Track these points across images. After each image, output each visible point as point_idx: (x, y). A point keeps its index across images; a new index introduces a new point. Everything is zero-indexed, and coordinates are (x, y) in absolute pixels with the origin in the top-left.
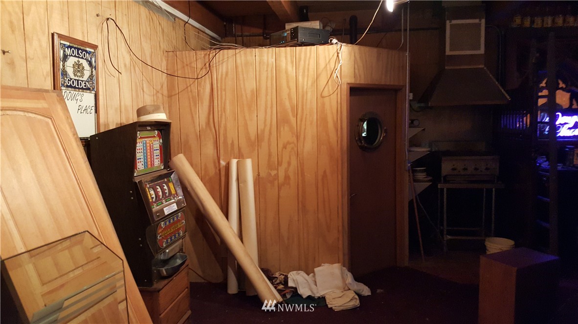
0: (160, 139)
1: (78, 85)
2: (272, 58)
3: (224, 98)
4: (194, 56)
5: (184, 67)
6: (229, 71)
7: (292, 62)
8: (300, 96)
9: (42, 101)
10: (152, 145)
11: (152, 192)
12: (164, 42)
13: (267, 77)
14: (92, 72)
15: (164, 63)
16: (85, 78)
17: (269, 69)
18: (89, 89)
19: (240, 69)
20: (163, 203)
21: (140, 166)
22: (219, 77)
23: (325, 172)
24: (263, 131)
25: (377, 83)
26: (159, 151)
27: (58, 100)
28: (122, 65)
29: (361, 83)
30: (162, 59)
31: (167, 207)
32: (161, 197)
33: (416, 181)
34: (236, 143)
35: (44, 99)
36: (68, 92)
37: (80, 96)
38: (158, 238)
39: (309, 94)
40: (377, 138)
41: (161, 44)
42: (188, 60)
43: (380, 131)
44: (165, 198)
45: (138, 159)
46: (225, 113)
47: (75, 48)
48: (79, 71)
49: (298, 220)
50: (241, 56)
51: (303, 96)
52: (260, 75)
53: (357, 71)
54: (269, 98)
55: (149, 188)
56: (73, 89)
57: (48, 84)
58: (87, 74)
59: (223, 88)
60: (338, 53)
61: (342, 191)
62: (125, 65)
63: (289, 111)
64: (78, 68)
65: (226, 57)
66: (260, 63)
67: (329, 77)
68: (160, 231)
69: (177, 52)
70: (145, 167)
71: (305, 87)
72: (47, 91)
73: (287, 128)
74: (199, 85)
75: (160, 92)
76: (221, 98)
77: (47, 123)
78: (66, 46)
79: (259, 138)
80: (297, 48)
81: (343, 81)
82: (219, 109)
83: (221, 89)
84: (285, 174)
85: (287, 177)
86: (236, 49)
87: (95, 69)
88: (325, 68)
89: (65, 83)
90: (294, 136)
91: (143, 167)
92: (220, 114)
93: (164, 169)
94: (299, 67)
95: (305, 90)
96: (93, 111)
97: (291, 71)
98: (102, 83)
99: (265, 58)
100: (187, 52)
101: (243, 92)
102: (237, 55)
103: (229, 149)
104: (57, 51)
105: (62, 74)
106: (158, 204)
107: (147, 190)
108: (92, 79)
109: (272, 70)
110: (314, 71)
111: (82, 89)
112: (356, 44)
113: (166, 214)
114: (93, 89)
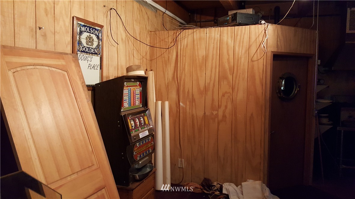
0: (140, 87)
1: (89, 51)
2: (218, 34)
3: (184, 61)
4: (167, 34)
5: (160, 41)
6: (189, 43)
7: (232, 37)
8: (236, 60)
9: (62, 60)
10: (134, 91)
11: (133, 122)
12: (149, 25)
13: (214, 48)
14: (99, 43)
15: (148, 39)
16: (94, 46)
17: (215, 42)
18: (96, 54)
19: (196, 42)
20: (139, 130)
21: (126, 105)
22: (182, 47)
23: (252, 115)
24: (209, 84)
25: (294, 52)
26: (139, 95)
27: (73, 60)
28: (120, 39)
29: (282, 51)
30: (147, 37)
31: (142, 133)
32: (138, 126)
33: (321, 124)
34: (191, 91)
35: (63, 59)
36: (82, 55)
37: (90, 58)
38: (134, 154)
39: (243, 59)
40: (292, 92)
41: (147, 27)
42: (163, 37)
43: (295, 87)
44: (141, 127)
45: (125, 100)
46: (184, 71)
47: (88, 27)
48: (90, 42)
49: (231, 147)
50: (197, 34)
51: (238, 60)
52: (209, 46)
53: (279, 43)
54: (214, 61)
55: (130, 120)
56: (85, 53)
57: (69, 50)
58: (95, 44)
59: (184, 55)
60: (265, 30)
61: (265, 129)
62: (122, 39)
63: (228, 70)
64: (90, 40)
65: (187, 34)
66: (209, 38)
67: (258, 47)
68: (136, 149)
69: (157, 32)
70: (129, 105)
71: (240, 54)
72: (67, 54)
73: (225, 82)
74: (169, 53)
75: (145, 57)
76: (183, 62)
77: (64, 75)
78: (82, 25)
79: (206, 89)
80: (235, 27)
81: (268, 49)
82: (181, 69)
83: (183, 56)
84: (223, 114)
85: (224, 116)
86: (193, 29)
87: (101, 41)
88: (255, 40)
89: (80, 49)
90: (230, 88)
91: (128, 105)
92: (181, 72)
93: (142, 107)
94: (236, 40)
95: (240, 56)
96: (99, 68)
97: (231, 43)
98: (106, 50)
99: (213, 35)
100: (163, 31)
101: (197, 58)
102: (195, 33)
103: (186, 95)
104: (75, 28)
105: (78, 44)
106: (136, 131)
107: (129, 121)
108: (99, 47)
109: (217, 43)
110: (247, 43)
111: (92, 53)
112: (278, 24)
113: (140, 138)
114: (99, 54)
